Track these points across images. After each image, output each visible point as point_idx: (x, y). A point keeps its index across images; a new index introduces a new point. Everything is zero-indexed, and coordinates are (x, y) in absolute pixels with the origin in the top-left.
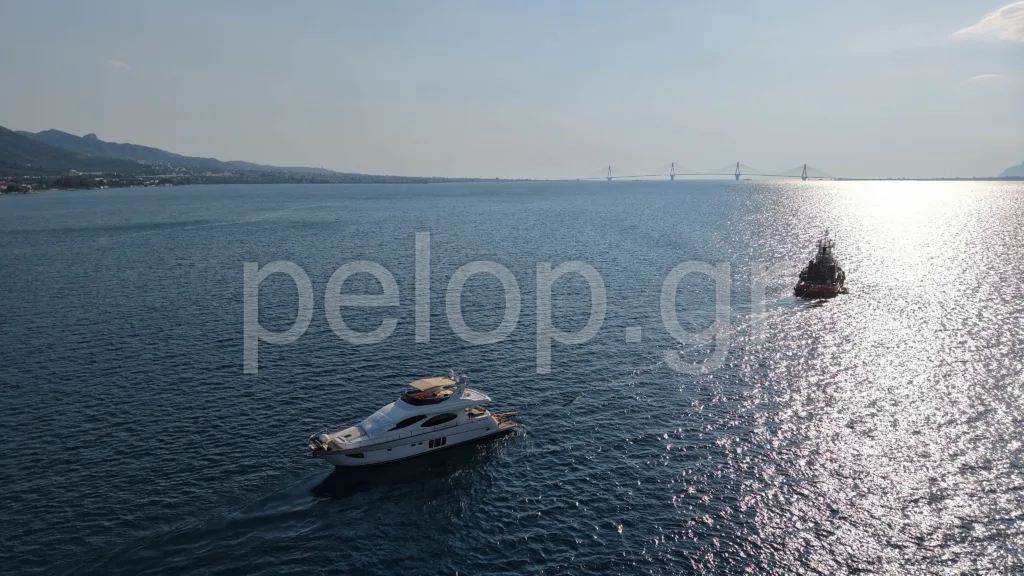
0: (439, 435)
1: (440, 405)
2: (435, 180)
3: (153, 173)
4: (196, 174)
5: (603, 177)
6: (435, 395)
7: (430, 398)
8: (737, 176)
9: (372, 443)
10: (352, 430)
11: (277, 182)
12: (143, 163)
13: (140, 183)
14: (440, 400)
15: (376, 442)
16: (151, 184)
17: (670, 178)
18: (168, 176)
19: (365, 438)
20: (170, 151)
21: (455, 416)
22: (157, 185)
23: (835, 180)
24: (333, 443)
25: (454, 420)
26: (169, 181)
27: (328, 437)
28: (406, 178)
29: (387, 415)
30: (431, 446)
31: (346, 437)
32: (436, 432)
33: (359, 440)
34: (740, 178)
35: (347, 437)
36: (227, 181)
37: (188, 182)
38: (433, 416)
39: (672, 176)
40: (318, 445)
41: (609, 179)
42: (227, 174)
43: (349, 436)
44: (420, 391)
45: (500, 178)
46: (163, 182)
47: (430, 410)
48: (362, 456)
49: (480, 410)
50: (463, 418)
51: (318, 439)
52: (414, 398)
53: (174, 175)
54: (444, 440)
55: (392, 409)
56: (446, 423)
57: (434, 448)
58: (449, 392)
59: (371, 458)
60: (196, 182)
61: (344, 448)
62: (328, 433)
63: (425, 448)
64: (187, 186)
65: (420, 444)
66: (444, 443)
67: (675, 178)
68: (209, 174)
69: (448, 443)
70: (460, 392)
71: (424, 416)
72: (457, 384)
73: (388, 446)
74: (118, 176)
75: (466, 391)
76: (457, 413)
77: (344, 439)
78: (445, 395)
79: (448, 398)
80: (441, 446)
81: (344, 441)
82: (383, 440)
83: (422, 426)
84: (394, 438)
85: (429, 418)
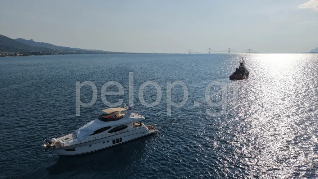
0: (118, 137)
1: (119, 121)
5: (188, 53)
6: (116, 116)
7: (113, 117)
8: (229, 52)
9: (79, 143)
10: (70, 136)
14: (119, 119)
15: (82, 142)
17: (208, 53)
19: (76, 140)
21: (126, 127)
23: (259, 53)
24: (58, 143)
25: (127, 129)
27: (55, 140)
29: (90, 127)
30: (114, 143)
31: (66, 139)
32: (116, 135)
33: (72, 141)
38: (115, 127)
39: (209, 52)
41: (190, 53)
43: (68, 139)
44: (108, 114)
47: (113, 124)
48: (74, 150)
50: (130, 127)
51: (50, 141)
52: (104, 118)
54: (121, 139)
55: (93, 124)
56: (122, 131)
57: (115, 144)
58: (123, 115)
59: (79, 151)
61: (63, 146)
62: (56, 138)
63: (111, 144)
65: (107, 142)
66: (121, 141)
67: (210, 53)
69: (123, 141)
70: (129, 114)
71: (110, 127)
72: (127, 110)
73: (89, 144)
75: (132, 114)
76: (127, 125)
77: (64, 140)
78: (121, 116)
79: (123, 118)
80: (119, 143)
81: (64, 142)
82: (86, 141)
83: (109, 132)
84: (92, 139)
85: (112, 128)
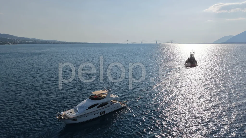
0: (102, 111)
1: (103, 100)
2: (85, 43)
3: (11, 41)
4: (23, 41)
5: (126, 43)
6: (100, 96)
9: (80, 115)
10: (72, 110)
11: (45, 44)
12: (9, 39)
13: (8, 44)
14: (102, 98)
15: (82, 114)
16: (11, 44)
17: (141, 43)
18: (15, 42)
19: (78, 113)
20: (16, 36)
21: (108, 103)
22: (13, 44)
23: (179, 43)
24: (65, 115)
25: (108, 105)
26: (16, 43)
27: (63, 113)
28: (78, 43)
29: (84, 104)
30: (100, 114)
32: (102, 109)
33: (75, 114)
34: (157, 43)
35: (70, 113)
36: (31, 43)
37: (21, 43)
38: (101, 104)
40: (60, 117)
41: (127, 43)
42: (31, 41)
43: (71, 112)
44: (96, 95)
45: (101, 43)
46: (14, 43)
47: (100, 102)
48: (77, 120)
49: (115, 101)
51: (59, 114)
52: (94, 98)
53: (17, 42)
54: (105, 112)
55: (86, 102)
56: (105, 106)
57: (101, 115)
59: (80, 120)
60: (23, 43)
61: (70, 117)
62: (63, 112)
63: (98, 115)
64: (21, 44)
65: (97, 114)
66: (105, 113)
67: (143, 43)
68: (26, 41)
69: (106, 113)
70: (109, 95)
71: (98, 104)
72: (108, 92)
73: (86, 115)
74: (2, 42)
75: (111, 95)
76: (108, 102)
77: (70, 114)
78: (104, 96)
79: (105, 97)
80: (104, 114)
81: (70, 115)
82: (85, 113)
83: (97, 107)
84: (88, 112)
85: (99, 104)
